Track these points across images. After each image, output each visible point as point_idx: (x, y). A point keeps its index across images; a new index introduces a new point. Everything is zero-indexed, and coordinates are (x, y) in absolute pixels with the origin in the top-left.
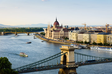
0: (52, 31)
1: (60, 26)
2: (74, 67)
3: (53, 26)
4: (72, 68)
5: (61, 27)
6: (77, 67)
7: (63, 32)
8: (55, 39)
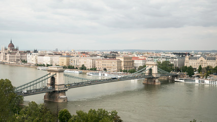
0: (6, 54)
1: (15, 48)
2: (64, 90)
3: (7, 48)
4: (62, 91)
5: (17, 49)
6: (66, 90)
7: (19, 55)
8: (10, 62)
